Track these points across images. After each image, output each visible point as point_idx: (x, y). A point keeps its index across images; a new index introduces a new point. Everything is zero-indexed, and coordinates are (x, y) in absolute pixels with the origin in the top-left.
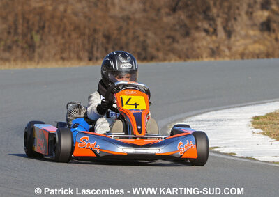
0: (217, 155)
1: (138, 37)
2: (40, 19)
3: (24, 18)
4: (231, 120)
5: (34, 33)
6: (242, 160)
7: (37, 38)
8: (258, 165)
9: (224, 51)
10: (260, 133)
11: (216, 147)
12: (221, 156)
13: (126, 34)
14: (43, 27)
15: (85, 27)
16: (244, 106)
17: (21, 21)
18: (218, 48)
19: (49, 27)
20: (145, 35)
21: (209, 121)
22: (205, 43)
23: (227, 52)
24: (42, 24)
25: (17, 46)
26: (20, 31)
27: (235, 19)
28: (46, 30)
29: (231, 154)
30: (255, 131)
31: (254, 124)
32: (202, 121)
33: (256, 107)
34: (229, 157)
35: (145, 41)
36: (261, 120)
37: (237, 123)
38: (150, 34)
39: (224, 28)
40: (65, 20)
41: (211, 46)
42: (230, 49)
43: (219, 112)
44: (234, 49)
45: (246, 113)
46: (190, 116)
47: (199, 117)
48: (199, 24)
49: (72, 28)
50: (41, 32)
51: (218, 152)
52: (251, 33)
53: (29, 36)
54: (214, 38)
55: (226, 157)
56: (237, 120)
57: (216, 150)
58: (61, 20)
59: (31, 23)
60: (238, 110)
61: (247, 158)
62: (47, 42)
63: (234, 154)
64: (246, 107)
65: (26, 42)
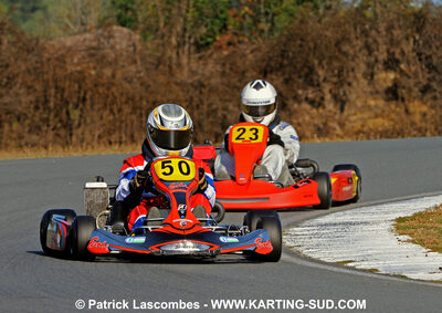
0: (354, 272)
1: (215, 111)
2: (80, 88)
3: (57, 87)
4: (366, 223)
5: (71, 106)
6: (389, 278)
7: (75, 115)
8: (412, 285)
9: (335, 129)
10: (408, 241)
11: (350, 262)
12: (358, 273)
13: (198, 106)
14: (84, 99)
15: (141, 98)
16: (382, 203)
17: (53, 91)
18: (325, 124)
19: (91, 98)
20: (225, 109)
21: (335, 224)
22: (307, 118)
23: (339, 131)
24: (82, 95)
25: (48, 125)
26: (52, 104)
27: (349, 84)
28: (88, 102)
29: (372, 271)
30: (401, 237)
31: (398, 228)
32: (326, 225)
33: (399, 205)
34: (370, 275)
35: (225, 117)
36: (407, 223)
37: (375, 227)
38: (231, 107)
39: (335, 97)
40: (114, 89)
41: (316, 122)
42: (342, 125)
43: (348, 212)
44: (348, 125)
45: (386, 213)
46: (308, 219)
47: (322, 220)
48: (300, 92)
49: (124, 100)
50: (81, 105)
51: (353, 268)
52: (372, 103)
53: (64, 111)
54: (321, 110)
55: (364, 274)
56: (374, 223)
57: (350, 264)
58: (109, 89)
59: (66, 94)
60: (374, 209)
61: (395, 276)
62: (89, 120)
63: (376, 270)
64: (385, 205)
65: (61, 121)
